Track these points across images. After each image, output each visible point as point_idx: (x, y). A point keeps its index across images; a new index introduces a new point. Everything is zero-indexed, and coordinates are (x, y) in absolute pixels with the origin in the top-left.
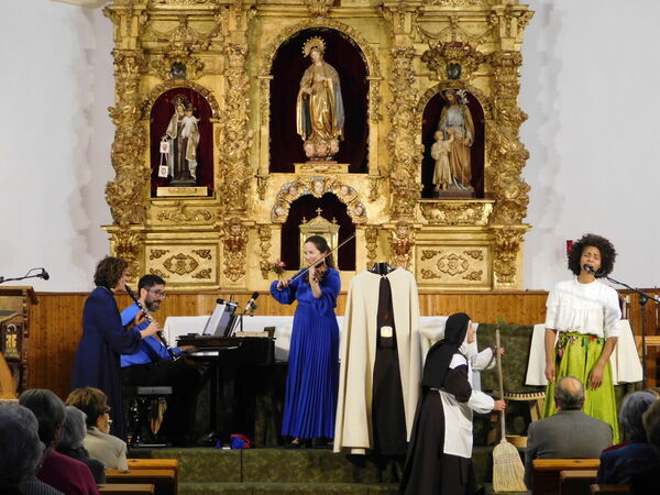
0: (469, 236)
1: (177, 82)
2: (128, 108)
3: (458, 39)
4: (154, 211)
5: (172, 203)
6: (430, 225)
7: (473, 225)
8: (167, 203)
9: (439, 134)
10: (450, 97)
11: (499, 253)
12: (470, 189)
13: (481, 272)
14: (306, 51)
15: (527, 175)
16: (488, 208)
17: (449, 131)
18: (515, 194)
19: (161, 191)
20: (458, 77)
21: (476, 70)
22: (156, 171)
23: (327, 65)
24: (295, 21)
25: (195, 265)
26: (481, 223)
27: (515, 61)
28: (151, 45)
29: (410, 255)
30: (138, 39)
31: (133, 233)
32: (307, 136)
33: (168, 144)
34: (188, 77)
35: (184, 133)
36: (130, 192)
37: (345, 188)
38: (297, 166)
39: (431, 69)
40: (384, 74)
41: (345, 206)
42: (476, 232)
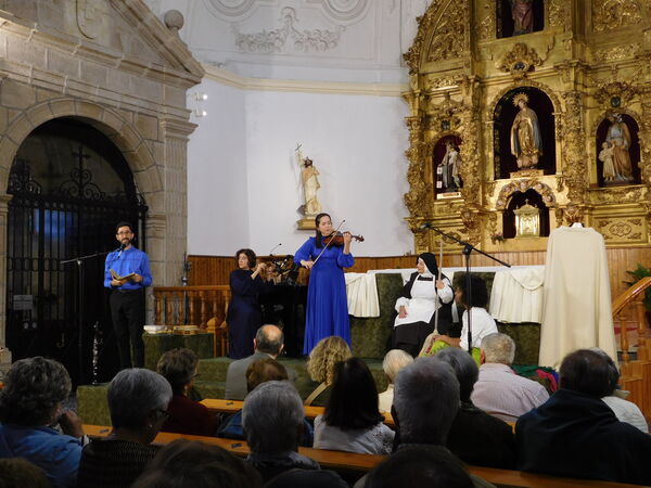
0: (631, 210)
1: (446, 132)
2: (415, 150)
3: (618, 81)
4: (436, 208)
5: (445, 202)
6: (605, 204)
7: (634, 202)
8: (442, 203)
9: (605, 145)
10: (612, 120)
12: (631, 178)
13: (640, 234)
14: (516, 101)
16: (644, 190)
17: (612, 142)
19: (440, 196)
20: (619, 105)
21: (631, 99)
22: (435, 185)
23: (529, 110)
25: (459, 238)
26: (639, 200)
28: (431, 113)
30: (419, 110)
32: (519, 154)
34: (451, 128)
35: (451, 161)
36: (415, 198)
37: (540, 185)
38: (512, 174)
39: (600, 102)
40: (564, 110)
41: (541, 196)
42: (636, 207)
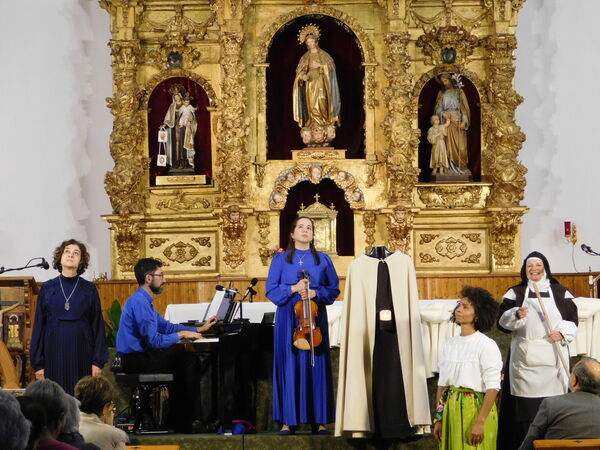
0: (467, 220)
1: (174, 71)
2: (126, 98)
3: (453, 23)
4: (153, 200)
5: (171, 191)
6: (428, 209)
7: (471, 208)
8: (166, 192)
9: (435, 119)
10: (446, 82)
11: (497, 235)
12: (466, 172)
13: (479, 255)
14: (302, 38)
15: (523, 157)
16: (485, 191)
17: (445, 115)
18: (511, 177)
19: (160, 180)
20: (453, 61)
21: (470, 54)
22: (154, 160)
23: (322, 52)
24: (290, 9)
25: (194, 252)
26: (478, 206)
27: (510, 45)
28: (147, 35)
29: (408, 239)
30: (135, 30)
31: (133, 222)
32: (304, 123)
33: (166, 133)
34: (185, 66)
35: (182, 122)
36: (129, 181)
37: (342, 174)
38: (295, 153)
39: (426, 54)
40: (379, 59)
41: (342, 192)
42: (474, 215)
